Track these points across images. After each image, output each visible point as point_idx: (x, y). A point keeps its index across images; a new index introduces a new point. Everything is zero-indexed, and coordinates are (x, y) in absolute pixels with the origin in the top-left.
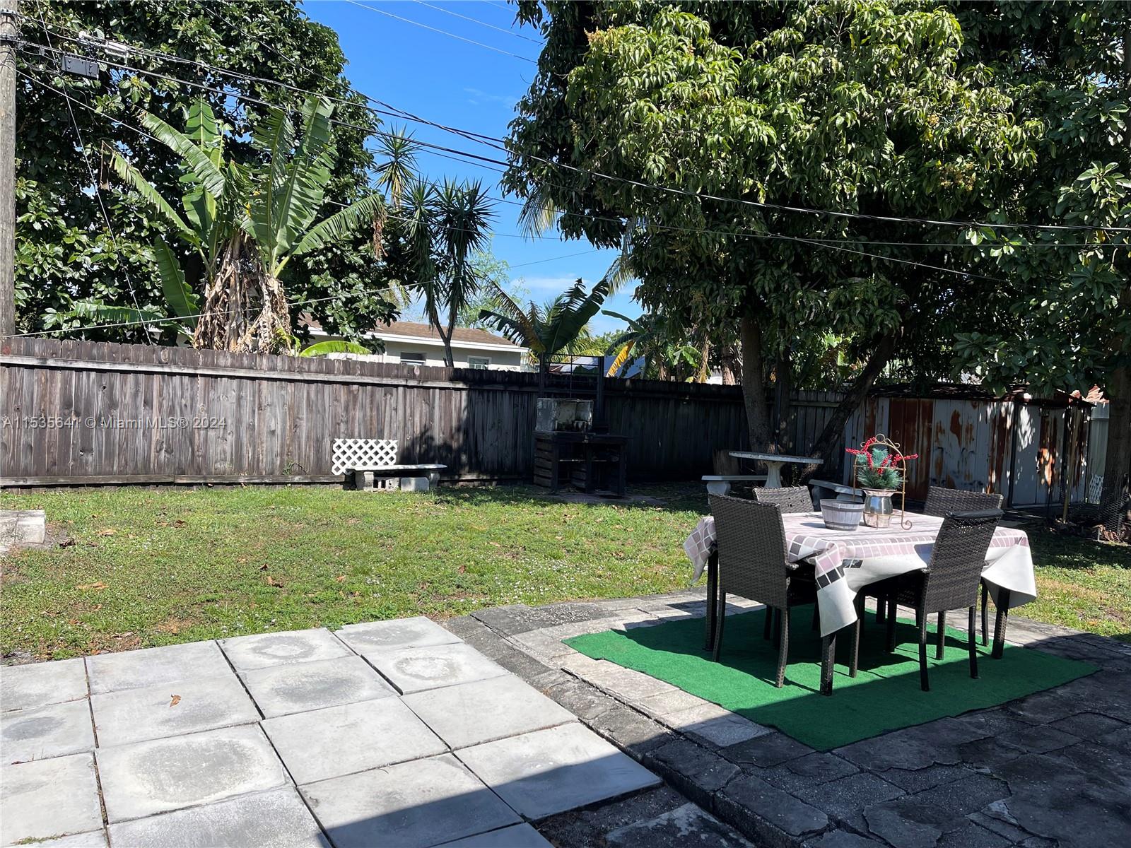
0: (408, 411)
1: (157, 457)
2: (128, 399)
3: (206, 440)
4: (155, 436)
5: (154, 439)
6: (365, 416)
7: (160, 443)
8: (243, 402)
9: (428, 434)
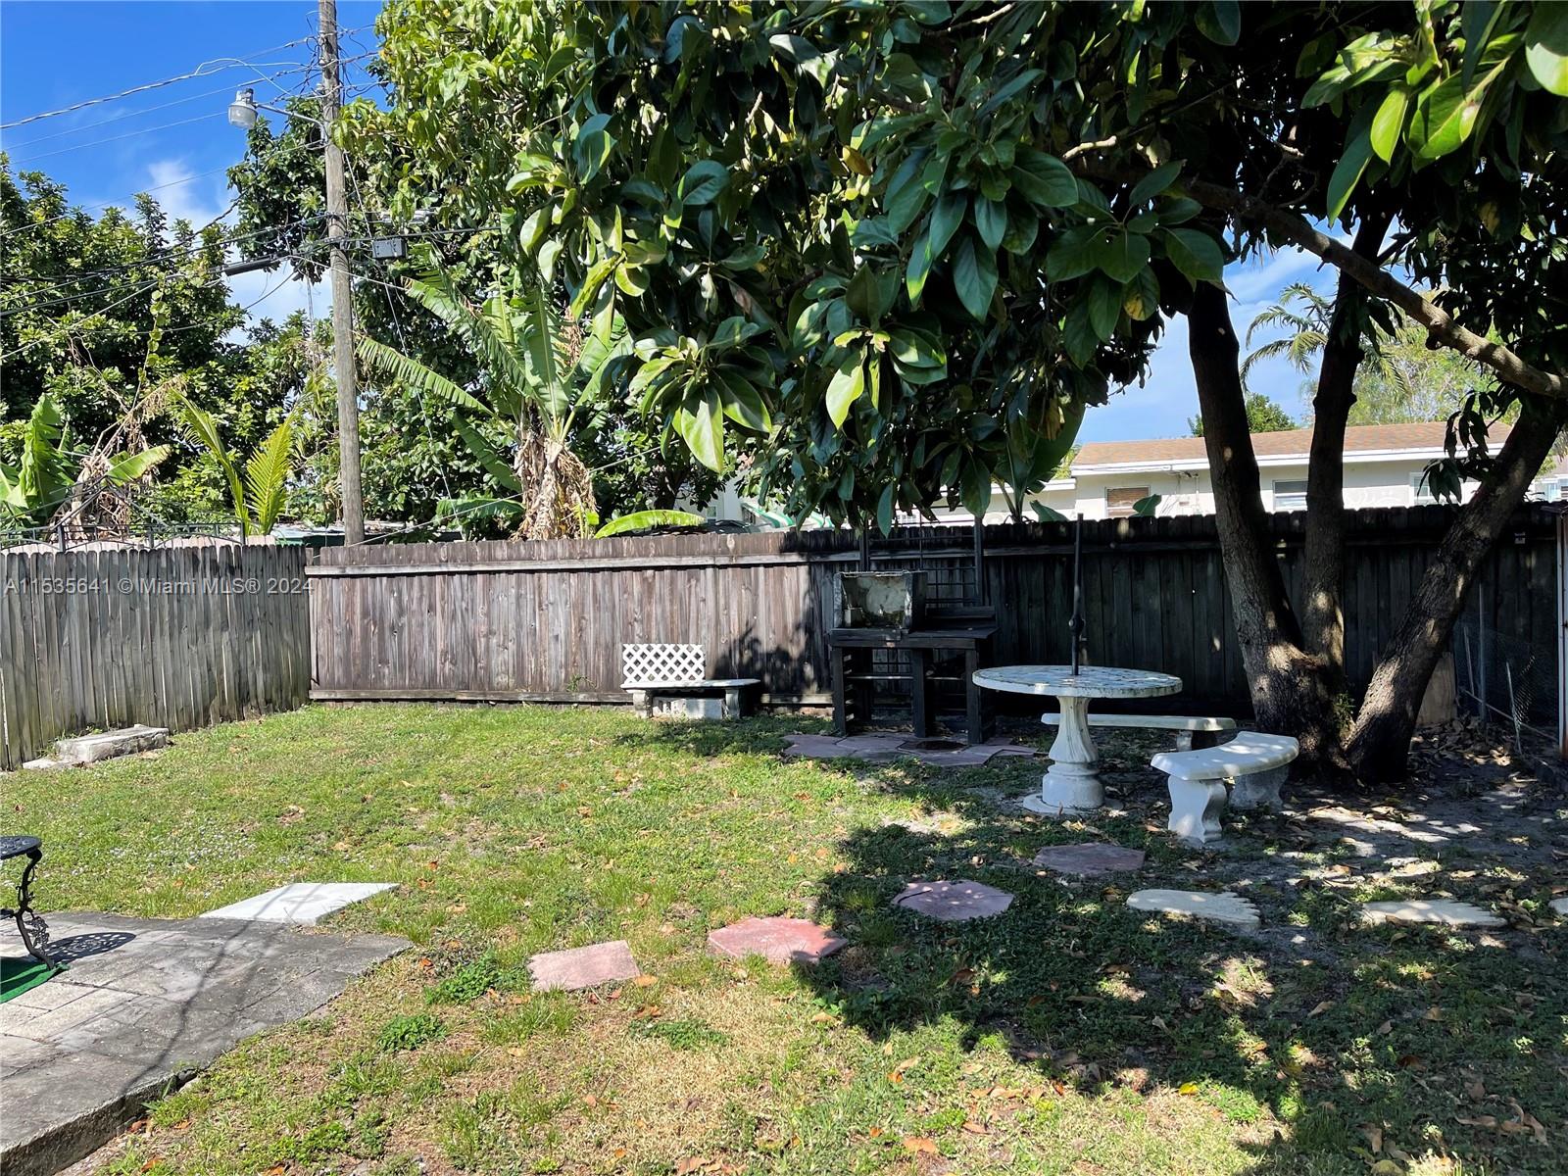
0: (722, 602)
1: (443, 669)
2: (415, 606)
3: (488, 648)
4: (440, 646)
5: (439, 648)
6: (663, 611)
7: (445, 653)
8: (523, 602)
9: (752, 635)
